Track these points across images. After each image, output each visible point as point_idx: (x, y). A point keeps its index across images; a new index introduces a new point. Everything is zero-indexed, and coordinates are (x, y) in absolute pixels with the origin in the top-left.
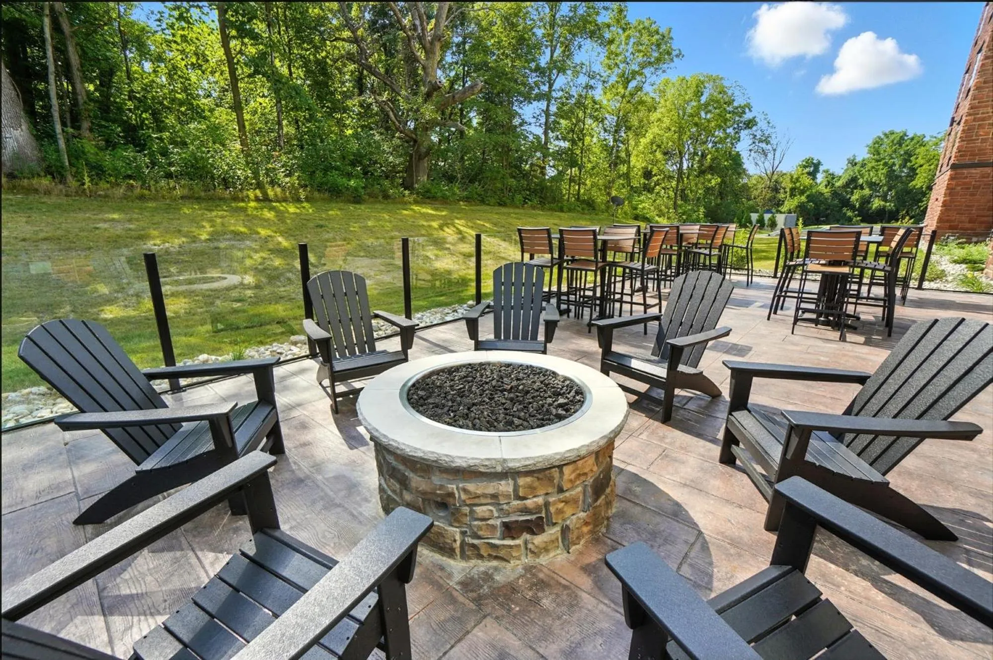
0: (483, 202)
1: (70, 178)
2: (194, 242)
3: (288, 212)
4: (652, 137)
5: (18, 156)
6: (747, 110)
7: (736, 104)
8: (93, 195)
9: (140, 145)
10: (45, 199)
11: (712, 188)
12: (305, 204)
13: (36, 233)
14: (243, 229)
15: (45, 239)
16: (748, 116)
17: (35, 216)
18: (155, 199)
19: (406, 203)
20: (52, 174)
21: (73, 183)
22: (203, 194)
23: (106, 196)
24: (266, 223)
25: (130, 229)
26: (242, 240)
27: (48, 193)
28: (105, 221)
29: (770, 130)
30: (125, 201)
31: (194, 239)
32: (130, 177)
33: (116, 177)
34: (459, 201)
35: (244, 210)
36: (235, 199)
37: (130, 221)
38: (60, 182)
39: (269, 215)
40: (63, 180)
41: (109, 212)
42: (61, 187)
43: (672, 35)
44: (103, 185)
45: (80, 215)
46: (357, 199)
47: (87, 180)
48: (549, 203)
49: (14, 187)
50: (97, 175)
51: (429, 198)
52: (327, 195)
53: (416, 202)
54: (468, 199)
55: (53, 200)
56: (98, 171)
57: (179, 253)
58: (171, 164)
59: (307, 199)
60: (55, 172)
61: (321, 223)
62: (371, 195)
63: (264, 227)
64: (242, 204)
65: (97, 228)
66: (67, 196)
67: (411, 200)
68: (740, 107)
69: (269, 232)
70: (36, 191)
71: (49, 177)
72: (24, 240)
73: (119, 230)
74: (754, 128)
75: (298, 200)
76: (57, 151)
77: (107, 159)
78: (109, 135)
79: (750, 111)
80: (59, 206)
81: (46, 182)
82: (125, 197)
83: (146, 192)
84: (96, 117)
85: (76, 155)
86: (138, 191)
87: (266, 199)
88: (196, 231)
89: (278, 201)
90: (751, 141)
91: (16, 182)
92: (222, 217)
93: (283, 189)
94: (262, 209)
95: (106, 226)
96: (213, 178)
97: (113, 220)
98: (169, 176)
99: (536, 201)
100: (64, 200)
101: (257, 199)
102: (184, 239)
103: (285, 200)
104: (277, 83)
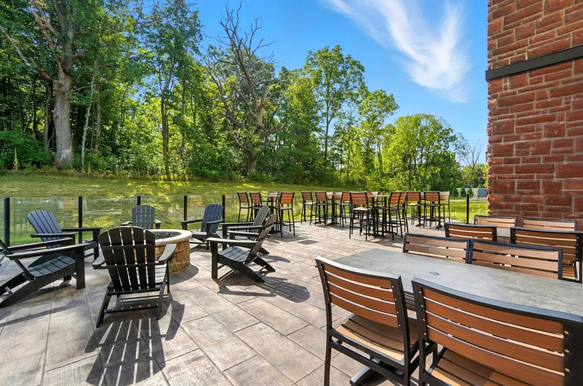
0: (285, 182)
1: (83, 169)
2: (126, 198)
3: (177, 186)
4: (393, 147)
5: (64, 161)
6: (450, 132)
7: (443, 129)
8: (91, 177)
9: (118, 155)
10: (70, 179)
11: (436, 174)
12: (188, 182)
13: (61, 192)
14: (152, 193)
15: (64, 195)
16: (451, 135)
17: (64, 185)
18: (117, 179)
19: (241, 182)
20: (76, 167)
21: (83, 171)
22: (139, 177)
23: (96, 177)
24: (165, 190)
25: (100, 192)
26: (149, 198)
27: (72, 175)
28: (91, 188)
29: (465, 142)
30: (103, 180)
31: (127, 197)
32: (109, 169)
33: (103, 169)
34: (271, 181)
35: (156, 184)
36: (154, 179)
37: (101, 188)
38: (79, 171)
39: (167, 187)
40: (80, 171)
41: (94, 184)
42: (78, 173)
43: (393, 97)
44: (96, 172)
45: (82, 185)
46: (215, 180)
47: (89, 170)
48: (325, 183)
49: (59, 173)
50: (95, 168)
51: (254, 180)
52: (200, 178)
53: (247, 182)
54: (276, 181)
55: (74, 178)
56: (95, 166)
57: (118, 202)
58: (129, 163)
59: (189, 180)
60: (77, 167)
61: (190, 191)
62: (223, 178)
63: (161, 192)
64: (157, 182)
65: (86, 191)
66: (79, 177)
67: (244, 181)
68: (446, 130)
69: (163, 195)
70: (68, 175)
71: (75, 169)
72: (55, 195)
73: (95, 192)
74: (456, 141)
75: (184, 180)
76: (81, 158)
77: (101, 162)
78: (105, 151)
79: (452, 132)
80: (74, 182)
81: (72, 171)
82: (104, 178)
83: (114, 176)
84: (102, 143)
85: (87, 159)
86: (110, 175)
87: (169, 179)
88: (129, 193)
89: (174, 181)
90: (455, 148)
91: (61, 171)
92: (144, 187)
93: (179, 175)
94: (164, 184)
95: (91, 190)
96: (146, 170)
97: (95, 188)
98: (126, 168)
99: (317, 182)
100: (77, 179)
101: (164, 179)
102: (122, 196)
103: (178, 180)
104: (183, 127)
